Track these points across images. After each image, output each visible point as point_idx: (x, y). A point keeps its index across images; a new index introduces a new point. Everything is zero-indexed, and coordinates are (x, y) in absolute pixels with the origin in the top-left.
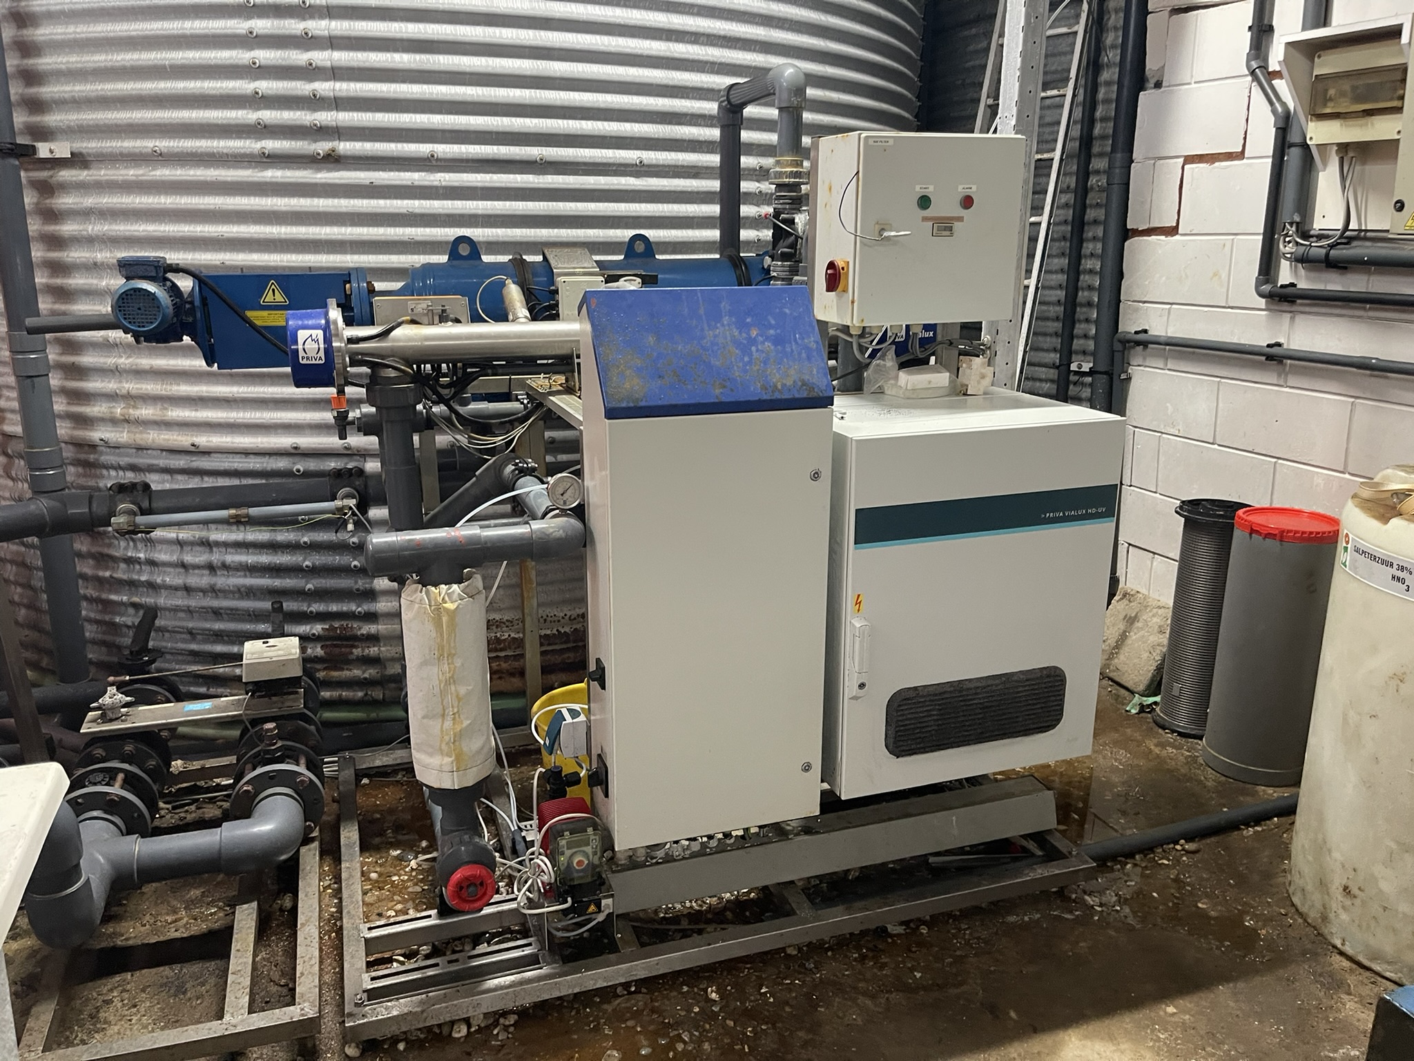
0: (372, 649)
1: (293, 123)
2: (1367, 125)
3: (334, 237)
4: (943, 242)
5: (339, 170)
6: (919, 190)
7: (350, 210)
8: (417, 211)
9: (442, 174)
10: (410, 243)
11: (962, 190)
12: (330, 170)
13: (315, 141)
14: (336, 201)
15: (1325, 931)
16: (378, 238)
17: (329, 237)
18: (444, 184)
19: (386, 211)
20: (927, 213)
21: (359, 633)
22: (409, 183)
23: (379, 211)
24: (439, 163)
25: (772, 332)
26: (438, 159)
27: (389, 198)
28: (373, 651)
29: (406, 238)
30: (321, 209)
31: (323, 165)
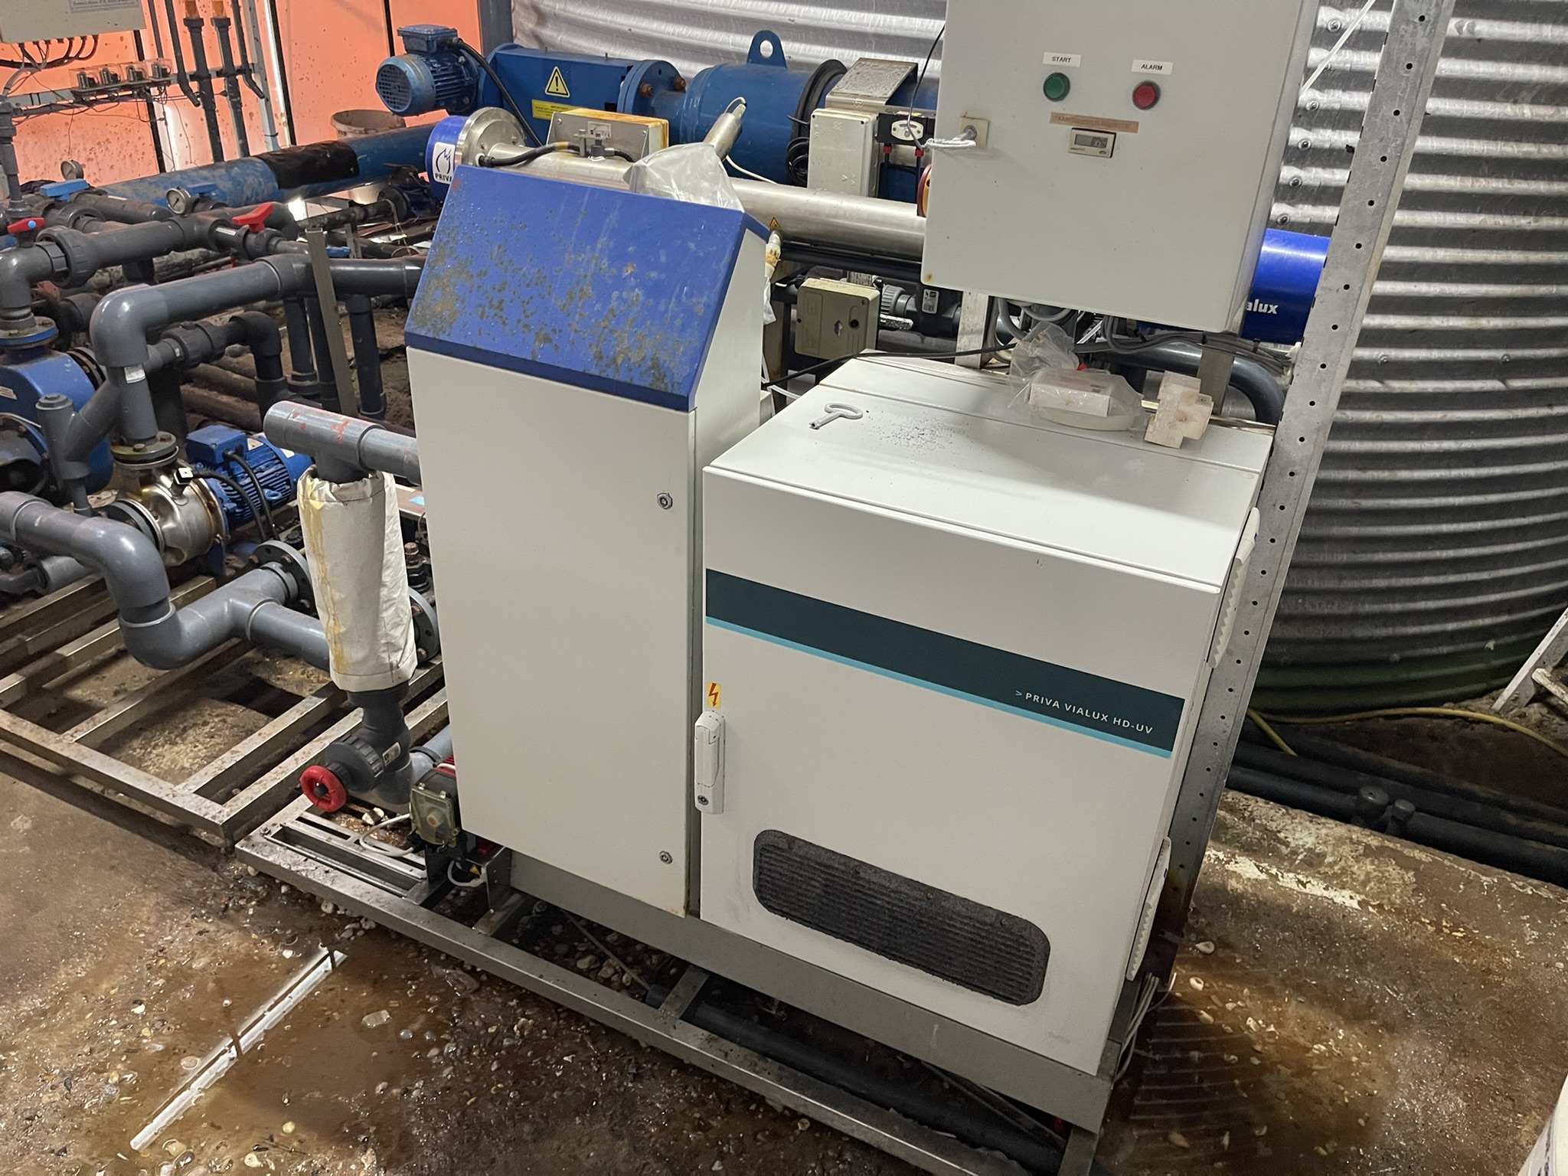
4: (1090, 163)
6: (1050, 62)
11: (1139, 70)
20: (1058, 107)
25: (653, 274)
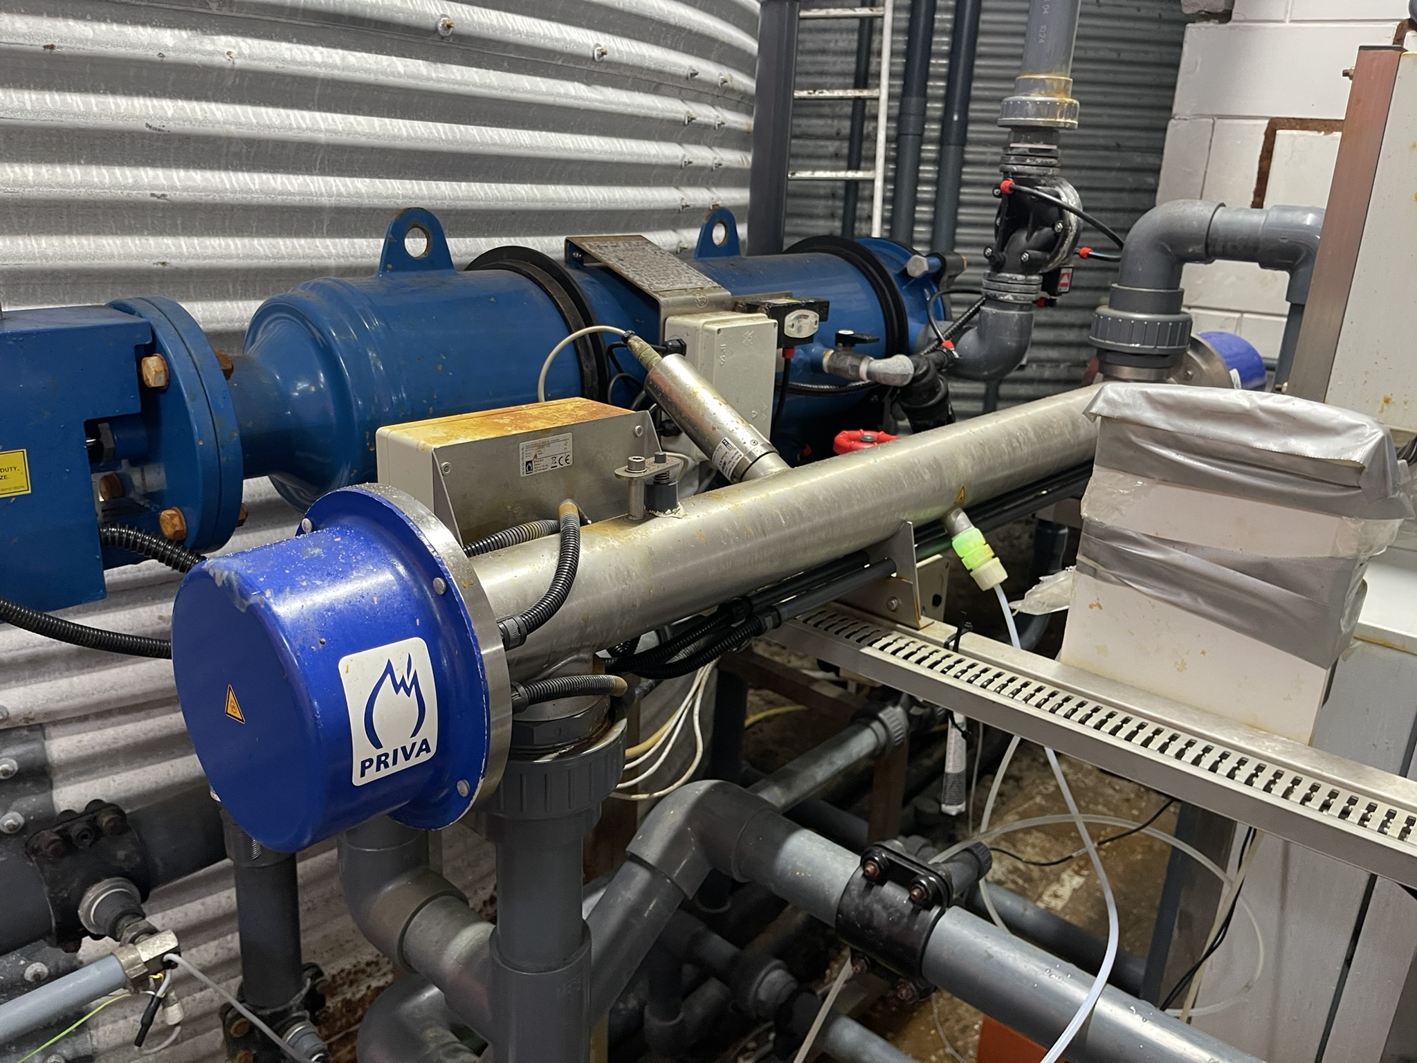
8: (172, 126)
9: (231, 40)
10: (154, 206)
16: (69, 193)
18: (239, 62)
19: (90, 122)
22: (153, 54)
23: (69, 121)
27: (94, 90)
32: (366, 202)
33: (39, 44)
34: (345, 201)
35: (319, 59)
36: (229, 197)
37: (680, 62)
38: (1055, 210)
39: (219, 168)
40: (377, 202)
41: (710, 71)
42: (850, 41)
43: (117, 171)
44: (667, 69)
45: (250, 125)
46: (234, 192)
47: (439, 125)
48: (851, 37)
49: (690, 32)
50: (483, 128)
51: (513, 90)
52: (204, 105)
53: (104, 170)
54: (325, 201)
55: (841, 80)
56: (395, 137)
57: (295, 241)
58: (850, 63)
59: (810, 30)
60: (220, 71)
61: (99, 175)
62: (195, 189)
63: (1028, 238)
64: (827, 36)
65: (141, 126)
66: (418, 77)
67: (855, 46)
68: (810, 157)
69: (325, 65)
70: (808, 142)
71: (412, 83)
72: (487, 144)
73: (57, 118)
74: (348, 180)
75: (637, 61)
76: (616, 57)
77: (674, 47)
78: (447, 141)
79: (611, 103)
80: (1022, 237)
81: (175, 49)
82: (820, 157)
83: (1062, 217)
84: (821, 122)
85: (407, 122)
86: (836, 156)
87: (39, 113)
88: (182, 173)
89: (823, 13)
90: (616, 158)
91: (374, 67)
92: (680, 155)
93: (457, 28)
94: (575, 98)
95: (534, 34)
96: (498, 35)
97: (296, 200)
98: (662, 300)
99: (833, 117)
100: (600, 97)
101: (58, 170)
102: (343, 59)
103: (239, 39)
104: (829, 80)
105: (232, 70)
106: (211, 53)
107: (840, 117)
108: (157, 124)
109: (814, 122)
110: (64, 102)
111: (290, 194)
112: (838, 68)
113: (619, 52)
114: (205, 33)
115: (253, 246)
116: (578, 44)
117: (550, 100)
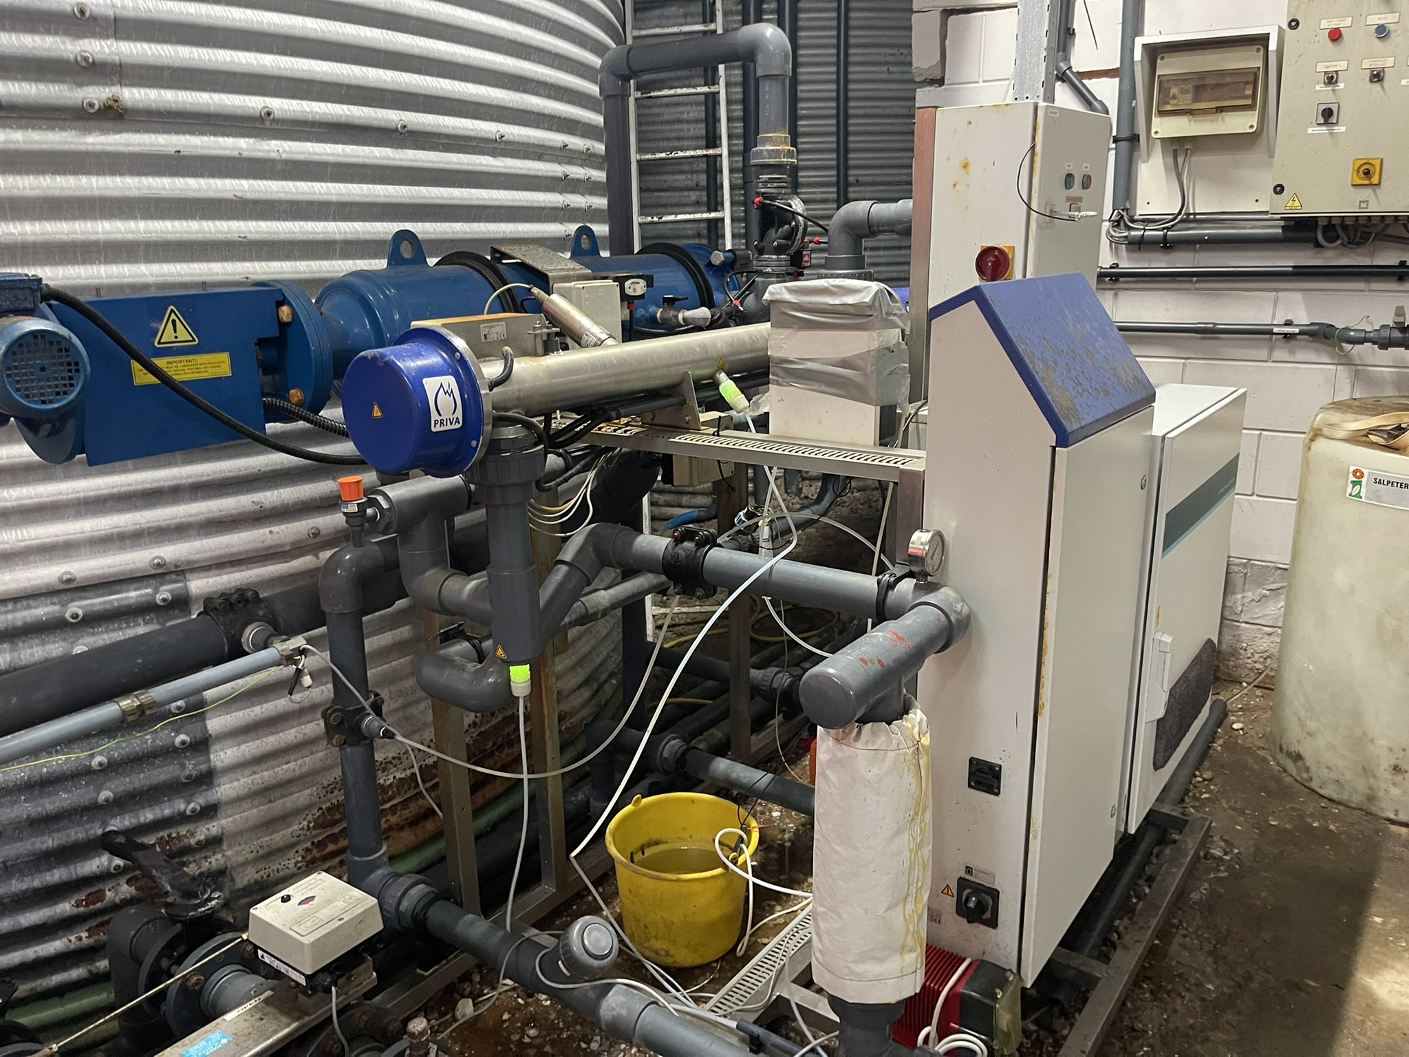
0: (213, 859)
1: (45, 54)
2: (1217, 120)
3: (119, 237)
5: (119, 131)
7: (144, 193)
8: (249, 196)
9: (278, 142)
10: (240, 243)
12: (104, 131)
13: (81, 85)
14: (118, 179)
15: (1374, 809)
16: (192, 237)
17: (111, 237)
18: (284, 156)
21: (193, 841)
22: (235, 153)
23: (191, 194)
24: (274, 126)
26: (276, 121)
27: (202, 176)
28: (215, 861)
29: (235, 237)
30: (97, 193)
31: (96, 124)
32: (362, 237)
33: (172, 150)
34: (349, 237)
35: (329, 151)
36: (282, 237)
37: (556, 138)
38: (790, 214)
39: (275, 219)
40: (368, 237)
41: (577, 143)
42: (699, 112)
43: (217, 223)
44: (547, 143)
45: (292, 193)
46: (285, 233)
47: (402, 187)
48: (699, 108)
49: (560, 118)
50: (430, 188)
51: (446, 163)
52: (265, 182)
53: (210, 223)
54: (338, 237)
55: (695, 143)
56: (376, 196)
57: (321, 262)
58: (700, 129)
59: (667, 105)
60: (273, 162)
61: (208, 226)
62: (263, 232)
63: (776, 232)
64: (681, 109)
65: (230, 196)
66: (389, 158)
67: (703, 115)
68: (676, 205)
69: (333, 155)
70: (673, 194)
71: (385, 162)
72: (432, 198)
73: (183, 192)
74: (350, 224)
75: (525, 140)
76: (511, 138)
77: (550, 129)
78: (408, 197)
79: (510, 168)
80: (772, 233)
81: (247, 150)
82: (685, 205)
83: (794, 218)
84: (683, 177)
85: (383, 187)
86: (698, 203)
87: (173, 190)
88: (254, 223)
89: (672, 92)
90: (517, 204)
91: (361, 154)
92: (561, 200)
93: (410, 127)
94: (487, 166)
95: (457, 128)
96: (434, 130)
97: (320, 237)
98: (550, 274)
99: (693, 172)
100: (503, 164)
101: (184, 223)
102: (343, 150)
103: (283, 142)
104: (685, 143)
105: (280, 160)
106: (268, 151)
107: (697, 172)
108: (239, 194)
109: (678, 177)
110: (187, 184)
111: (317, 233)
112: (692, 133)
113: (513, 134)
114: (263, 139)
115: (296, 267)
116: (485, 132)
117: (470, 168)
